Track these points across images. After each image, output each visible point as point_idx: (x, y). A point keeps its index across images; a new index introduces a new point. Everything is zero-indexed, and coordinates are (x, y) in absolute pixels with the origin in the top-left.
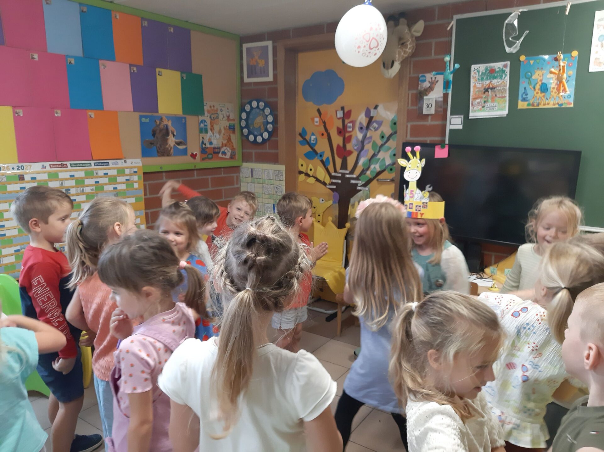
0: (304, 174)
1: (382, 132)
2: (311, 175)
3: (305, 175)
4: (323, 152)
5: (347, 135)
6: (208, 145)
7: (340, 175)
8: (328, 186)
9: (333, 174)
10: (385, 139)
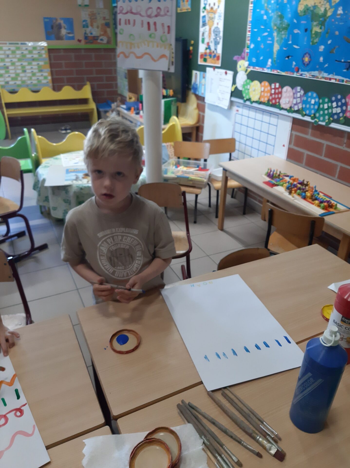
6: (89, 35)
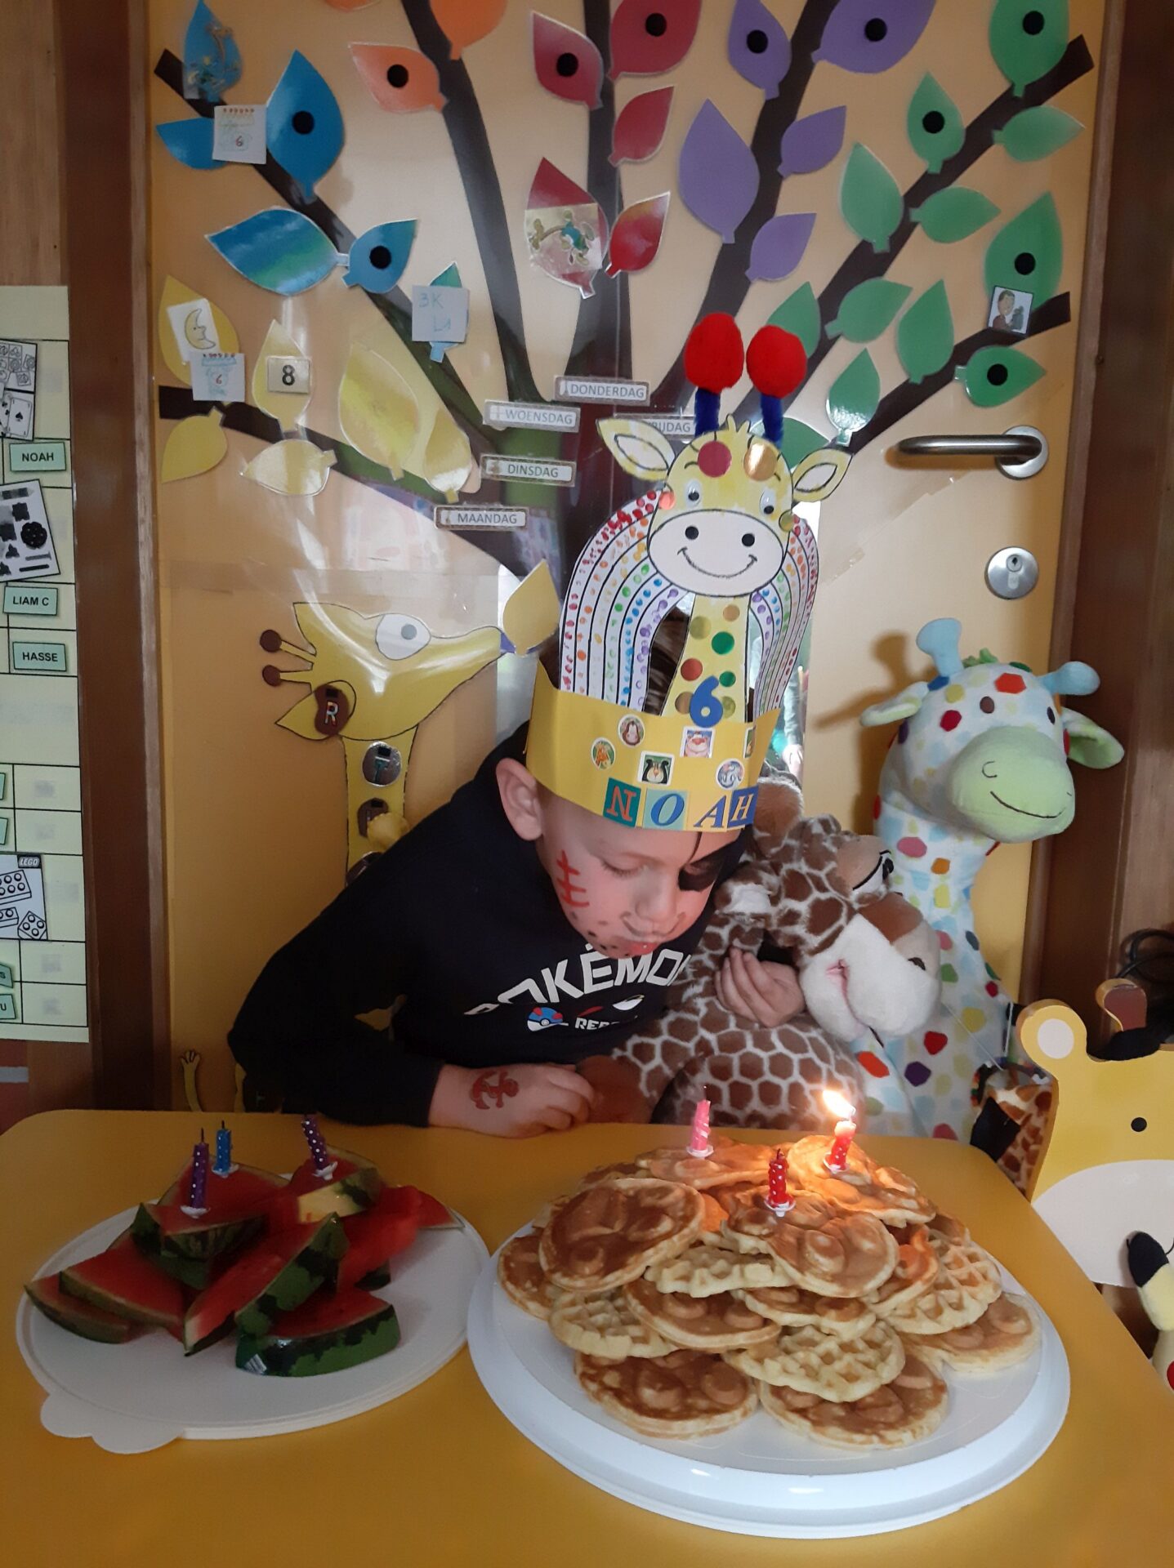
0: (216, 415)
1: (927, 86)
2: (285, 428)
3: (226, 423)
4: (404, 232)
5: (628, 89)
7: (567, 421)
8: (453, 517)
9: (500, 412)
10: (950, 141)
